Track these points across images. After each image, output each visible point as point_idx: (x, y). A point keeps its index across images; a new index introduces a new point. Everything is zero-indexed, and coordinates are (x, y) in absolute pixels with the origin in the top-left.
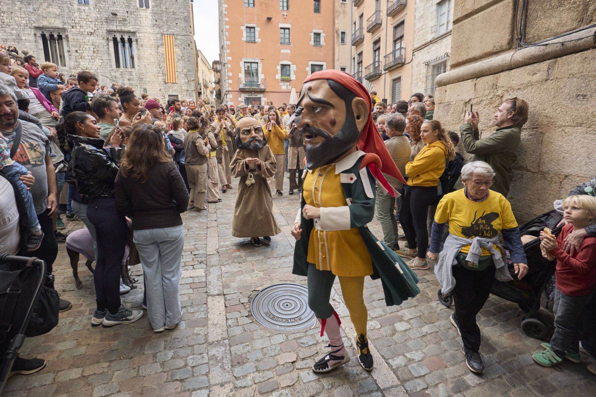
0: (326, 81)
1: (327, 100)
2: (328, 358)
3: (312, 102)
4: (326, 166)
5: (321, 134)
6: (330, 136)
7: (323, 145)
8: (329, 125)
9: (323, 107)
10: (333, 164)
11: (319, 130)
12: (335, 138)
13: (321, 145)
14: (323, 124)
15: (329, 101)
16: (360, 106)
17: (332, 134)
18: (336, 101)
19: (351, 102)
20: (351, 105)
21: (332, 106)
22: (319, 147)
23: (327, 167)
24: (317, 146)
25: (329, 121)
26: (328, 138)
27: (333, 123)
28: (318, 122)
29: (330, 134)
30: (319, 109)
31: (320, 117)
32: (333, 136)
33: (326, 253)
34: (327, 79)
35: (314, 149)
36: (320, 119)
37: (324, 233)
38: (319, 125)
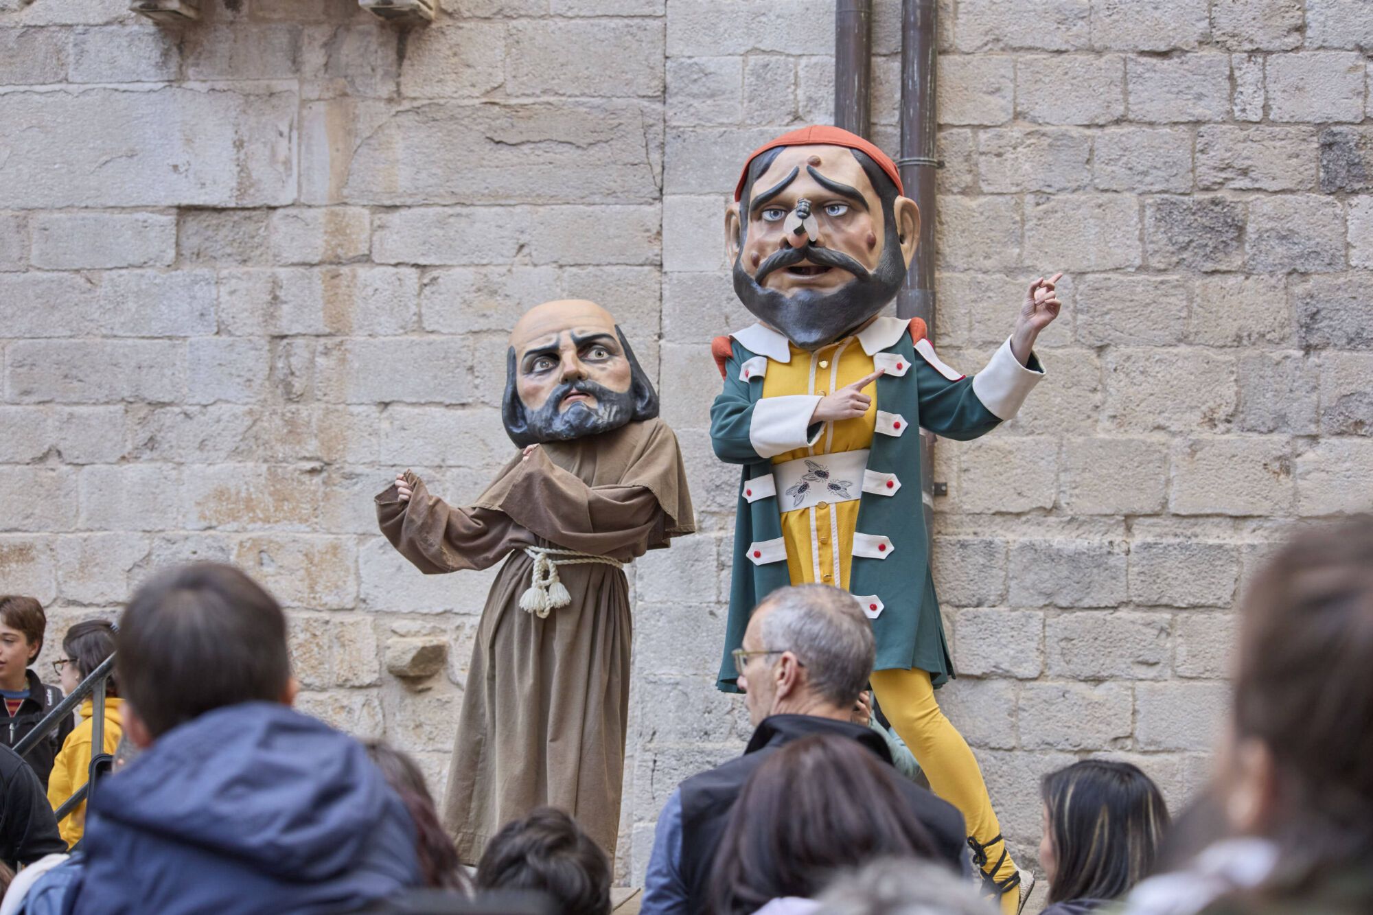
0: (848, 150)
1: (860, 190)
3: (827, 193)
4: (837, 344)
5: (848, 267)
6: (866, 271)
7: (849, 292)
8: (864, 246)
9: (851, 207)
10: (850, 339)
11: (842, 255)
12: (875, 276)
13: (842, 292)
14: (851, 245)
15: (860, 193)
16: (907, 215)
17: (870, 266)
18: (870, 196)
19: (893, 204)
20: (892, 209)
21: (866, 207)
22: (836, 296)
23: (837, 347)
24: (829, 292)
25: (865, 237)
26: (861, 275)
27: (872, 244)
28: (837, 238)
29: (865, 267)
30: (842, 210)
31: (844, 227)
32: (871, 272)
33: (832, 564)
34: (851, 148)
35: (825, 299)
36: (843, 231)
37: (833, 509)
38: (841, 245)
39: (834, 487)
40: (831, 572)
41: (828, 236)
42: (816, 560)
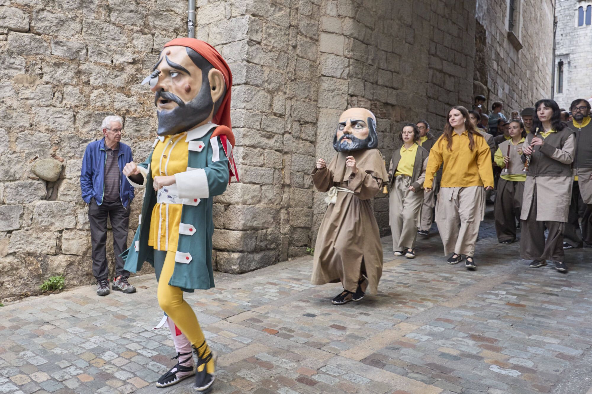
0: (185, 48)
1: (183, 66)
2: (175, 370)
3: (169, 68)
5: (175, 100)
6: (183, 103)
7: (176, 111)
8: (183, 91)
9: (179, 73)
10: (185, 133)
11: (174, 95)
12: (188, 105)
13: (174, 111)
14: (178, 91)
15: (185, 68)
16: (216, 77)
17: (187, 101)
18: (192, 68)
19: (208, 73)
20: (208, 75)
21: (188, 73)
22: (171, 113)
23: (179, 136)
24: (170, 111)
25: (184, 87)
26: (181, 104)
27: (188, 90)
28: (173, 87)
29: (184, 101)
30: (175, 75)
31: (176, 83)
32: (186, 103)
33: (165, 230)
34: (186, 47)
35: (167, 115)
36: (175, 84)
37: (167, 206)
38: (174, 91)
39: (170, 197)
40: (165, 233)
41: (170, 86)
42: (160, 227)
